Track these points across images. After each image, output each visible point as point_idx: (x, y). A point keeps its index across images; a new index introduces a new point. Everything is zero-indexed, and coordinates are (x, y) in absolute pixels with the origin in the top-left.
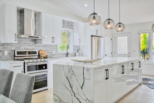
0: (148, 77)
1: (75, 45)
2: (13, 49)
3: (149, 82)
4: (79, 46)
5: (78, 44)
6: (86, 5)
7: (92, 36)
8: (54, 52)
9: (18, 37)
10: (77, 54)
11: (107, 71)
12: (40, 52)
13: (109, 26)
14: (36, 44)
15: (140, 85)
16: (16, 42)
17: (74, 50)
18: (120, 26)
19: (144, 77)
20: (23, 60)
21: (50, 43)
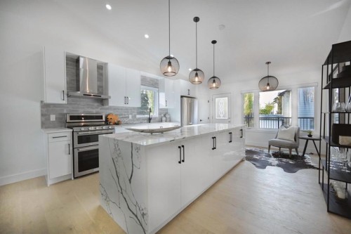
0: (253, 149)
1: (161, 107)
2: (65, 112)
3: (255, 157)
4: (167, 109)
5: (164, 107)
6: (147, 36)
7: (182, 97)
8: (130, 116)
9: (67, 95)
10: (164, 119)
11: (182, 148)
12: (109, 117)
13: (197, 79)
14: (103, 105)
15: (242, 161)
16: (65, 102)
17: (160, 114)
18: (214, 81)
19: (249, 149)
20: (71, 128)
21: (122, 104)
